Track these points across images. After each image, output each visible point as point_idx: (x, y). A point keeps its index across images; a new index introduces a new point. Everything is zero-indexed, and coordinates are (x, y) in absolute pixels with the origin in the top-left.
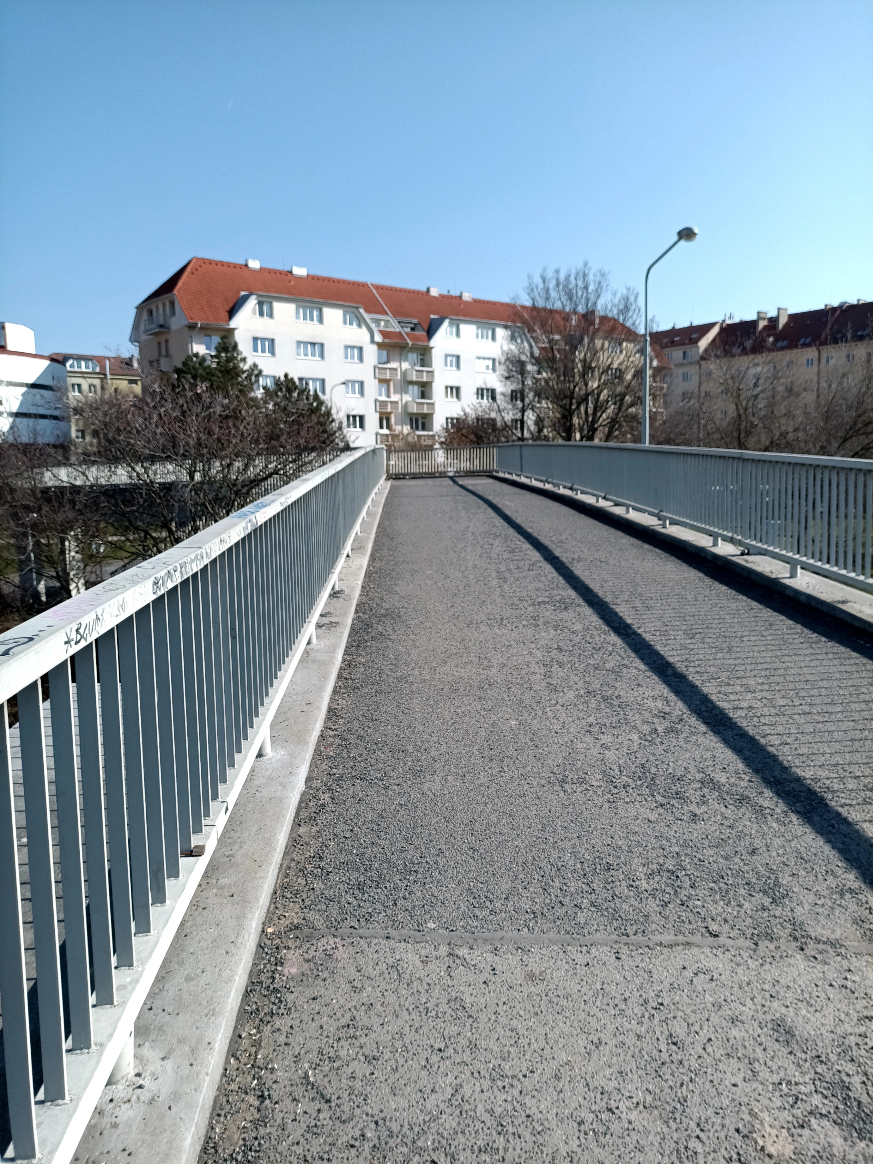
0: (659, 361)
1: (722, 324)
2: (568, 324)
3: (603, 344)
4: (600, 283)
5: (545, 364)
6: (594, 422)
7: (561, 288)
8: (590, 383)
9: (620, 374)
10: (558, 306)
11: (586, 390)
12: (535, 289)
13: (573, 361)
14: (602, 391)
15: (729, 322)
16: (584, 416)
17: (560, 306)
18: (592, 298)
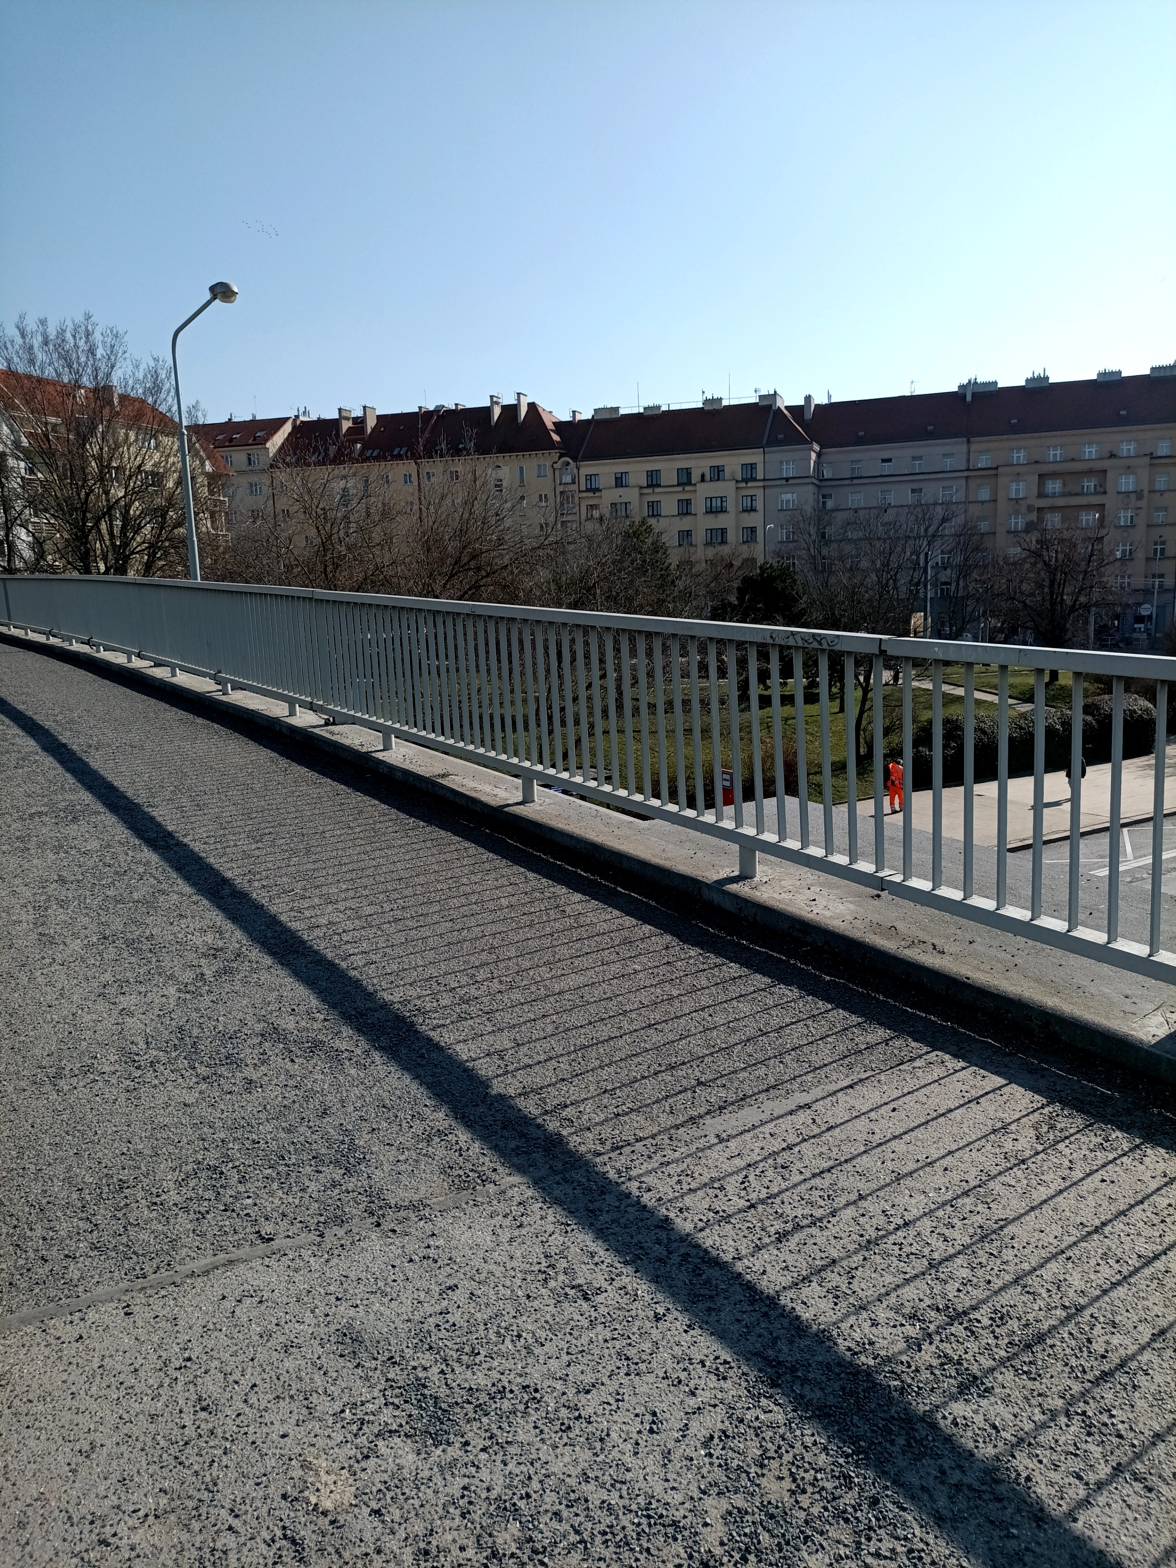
0: (213, 465)
1: (295, 420)
2: (69, 402)
3: (127, 435)
4: (112, 347)
5: (38, 460)
6: (126, 544)
7: (51, 347)
8: (113, 491)
9: (157, 478)
10: (49, 373)
11: (108, 500)
12: (9, 345)
13: (83, 457)
14: (132, 502)
15: (302, 418)
16: (107, 537)
17: (54, 374)
18: (103, 367)
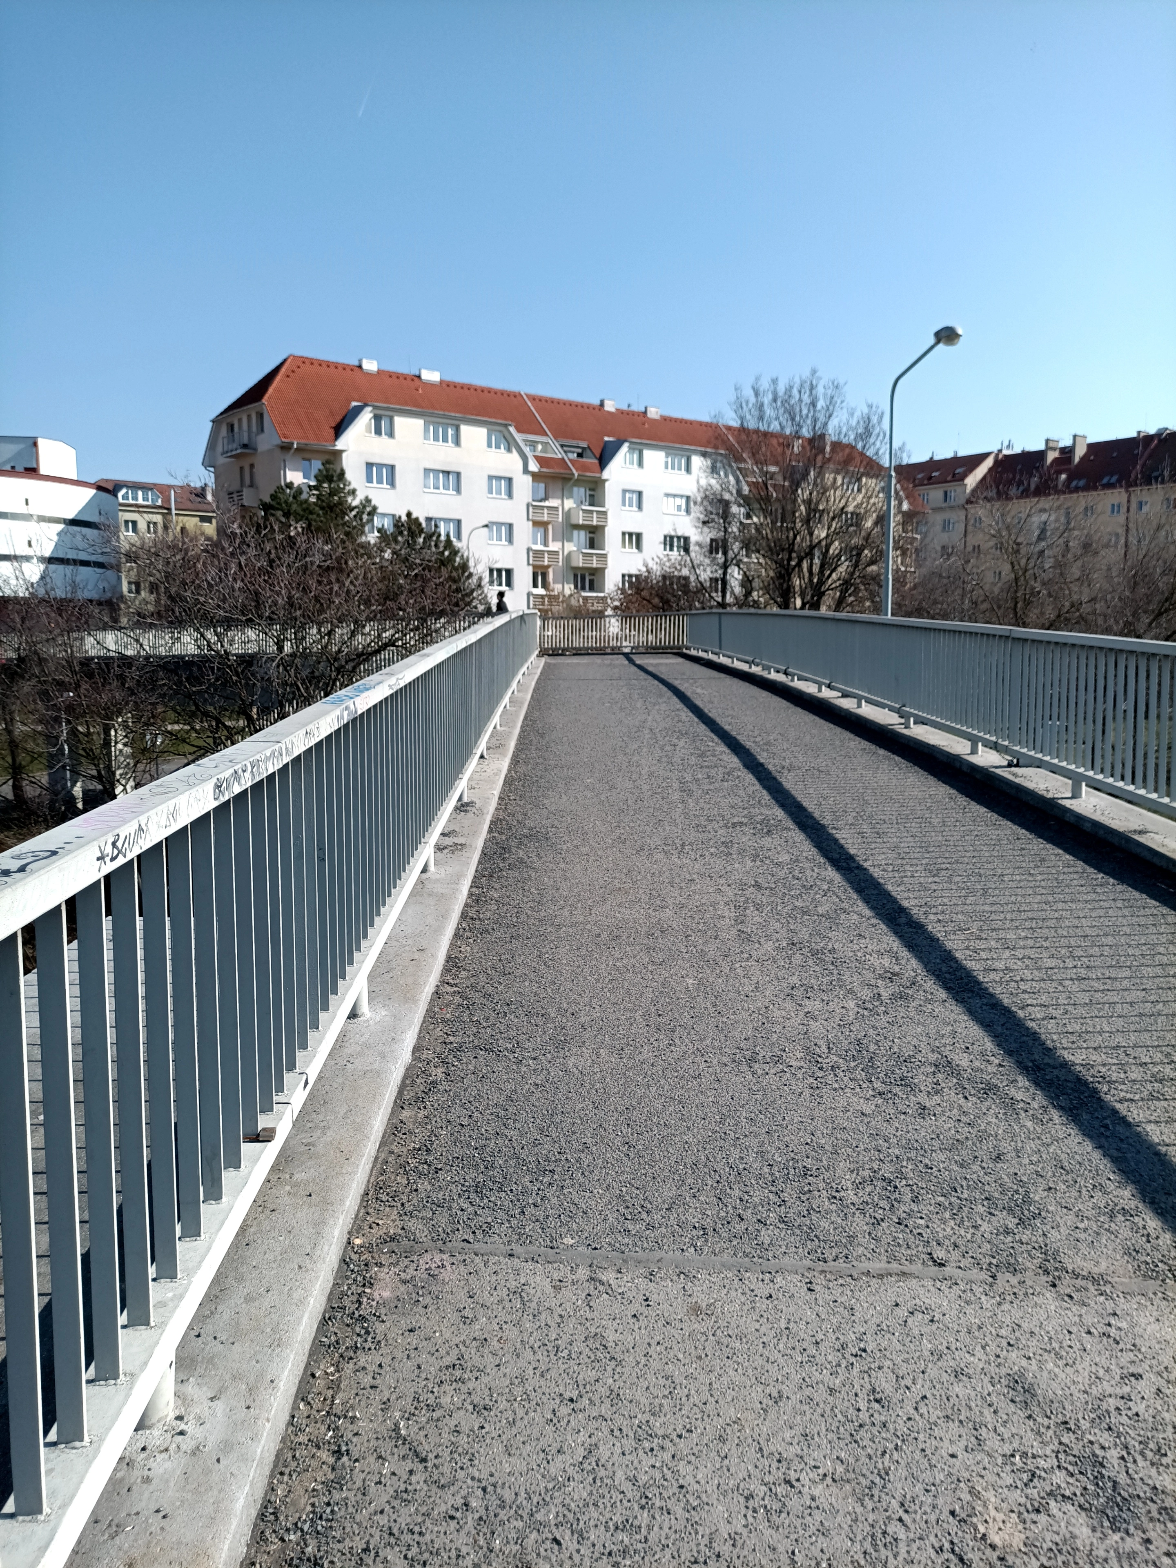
0: (910, 503)
1: (997, 455)
2: (788, 452)
3: (835, 479)
4: (832, 398)
5: (756, 506)
6: (821, 582)
7: (779, 403)
8: (816, 532)
9: (857, 518)
10: (775, 427)
11: (811, 541)
12: (744, 405)
13: (795, 501)
14: (832, 542)
15: (1006, 452)
16: (807, 575)
17: (778, 428)
18: (822, 418)
